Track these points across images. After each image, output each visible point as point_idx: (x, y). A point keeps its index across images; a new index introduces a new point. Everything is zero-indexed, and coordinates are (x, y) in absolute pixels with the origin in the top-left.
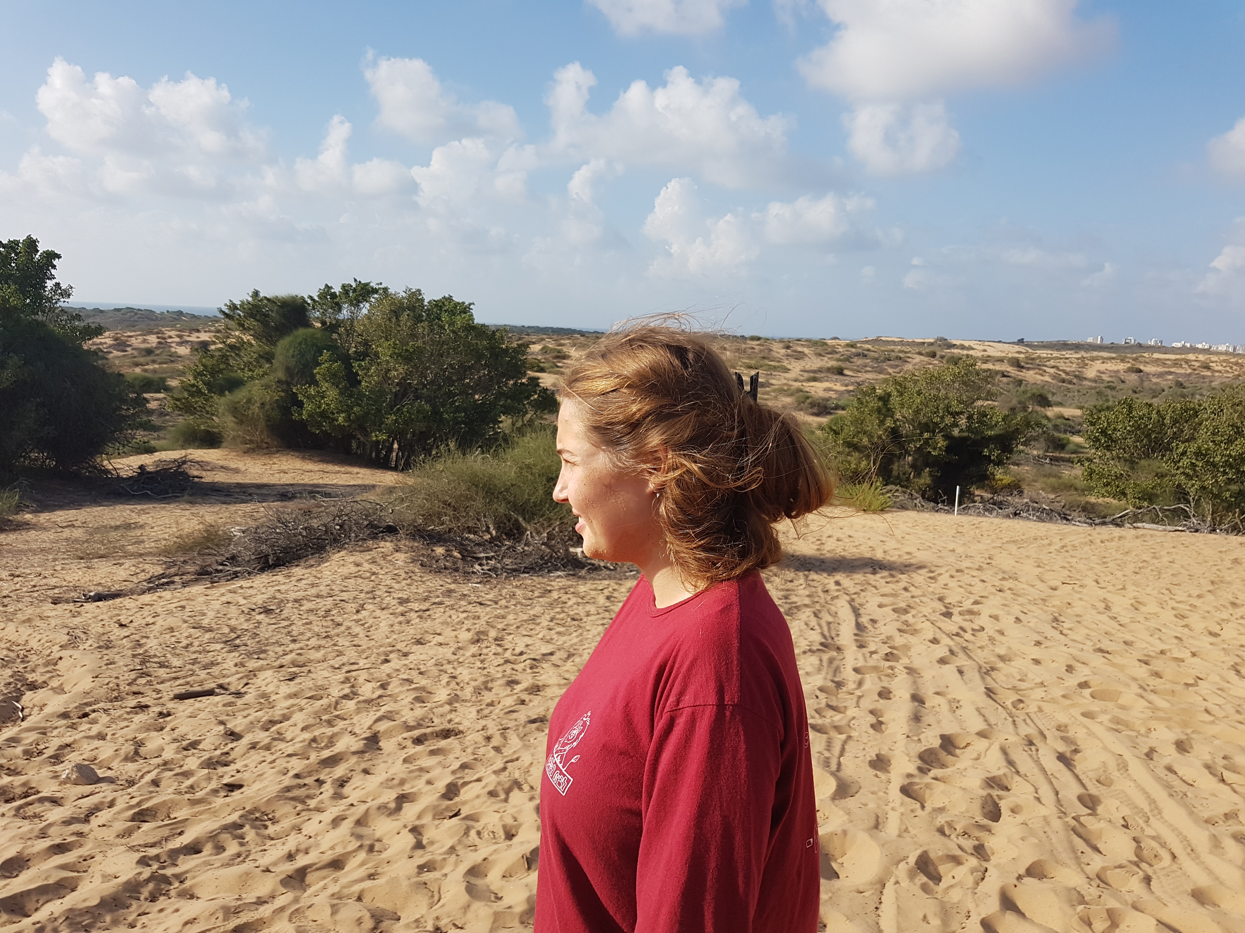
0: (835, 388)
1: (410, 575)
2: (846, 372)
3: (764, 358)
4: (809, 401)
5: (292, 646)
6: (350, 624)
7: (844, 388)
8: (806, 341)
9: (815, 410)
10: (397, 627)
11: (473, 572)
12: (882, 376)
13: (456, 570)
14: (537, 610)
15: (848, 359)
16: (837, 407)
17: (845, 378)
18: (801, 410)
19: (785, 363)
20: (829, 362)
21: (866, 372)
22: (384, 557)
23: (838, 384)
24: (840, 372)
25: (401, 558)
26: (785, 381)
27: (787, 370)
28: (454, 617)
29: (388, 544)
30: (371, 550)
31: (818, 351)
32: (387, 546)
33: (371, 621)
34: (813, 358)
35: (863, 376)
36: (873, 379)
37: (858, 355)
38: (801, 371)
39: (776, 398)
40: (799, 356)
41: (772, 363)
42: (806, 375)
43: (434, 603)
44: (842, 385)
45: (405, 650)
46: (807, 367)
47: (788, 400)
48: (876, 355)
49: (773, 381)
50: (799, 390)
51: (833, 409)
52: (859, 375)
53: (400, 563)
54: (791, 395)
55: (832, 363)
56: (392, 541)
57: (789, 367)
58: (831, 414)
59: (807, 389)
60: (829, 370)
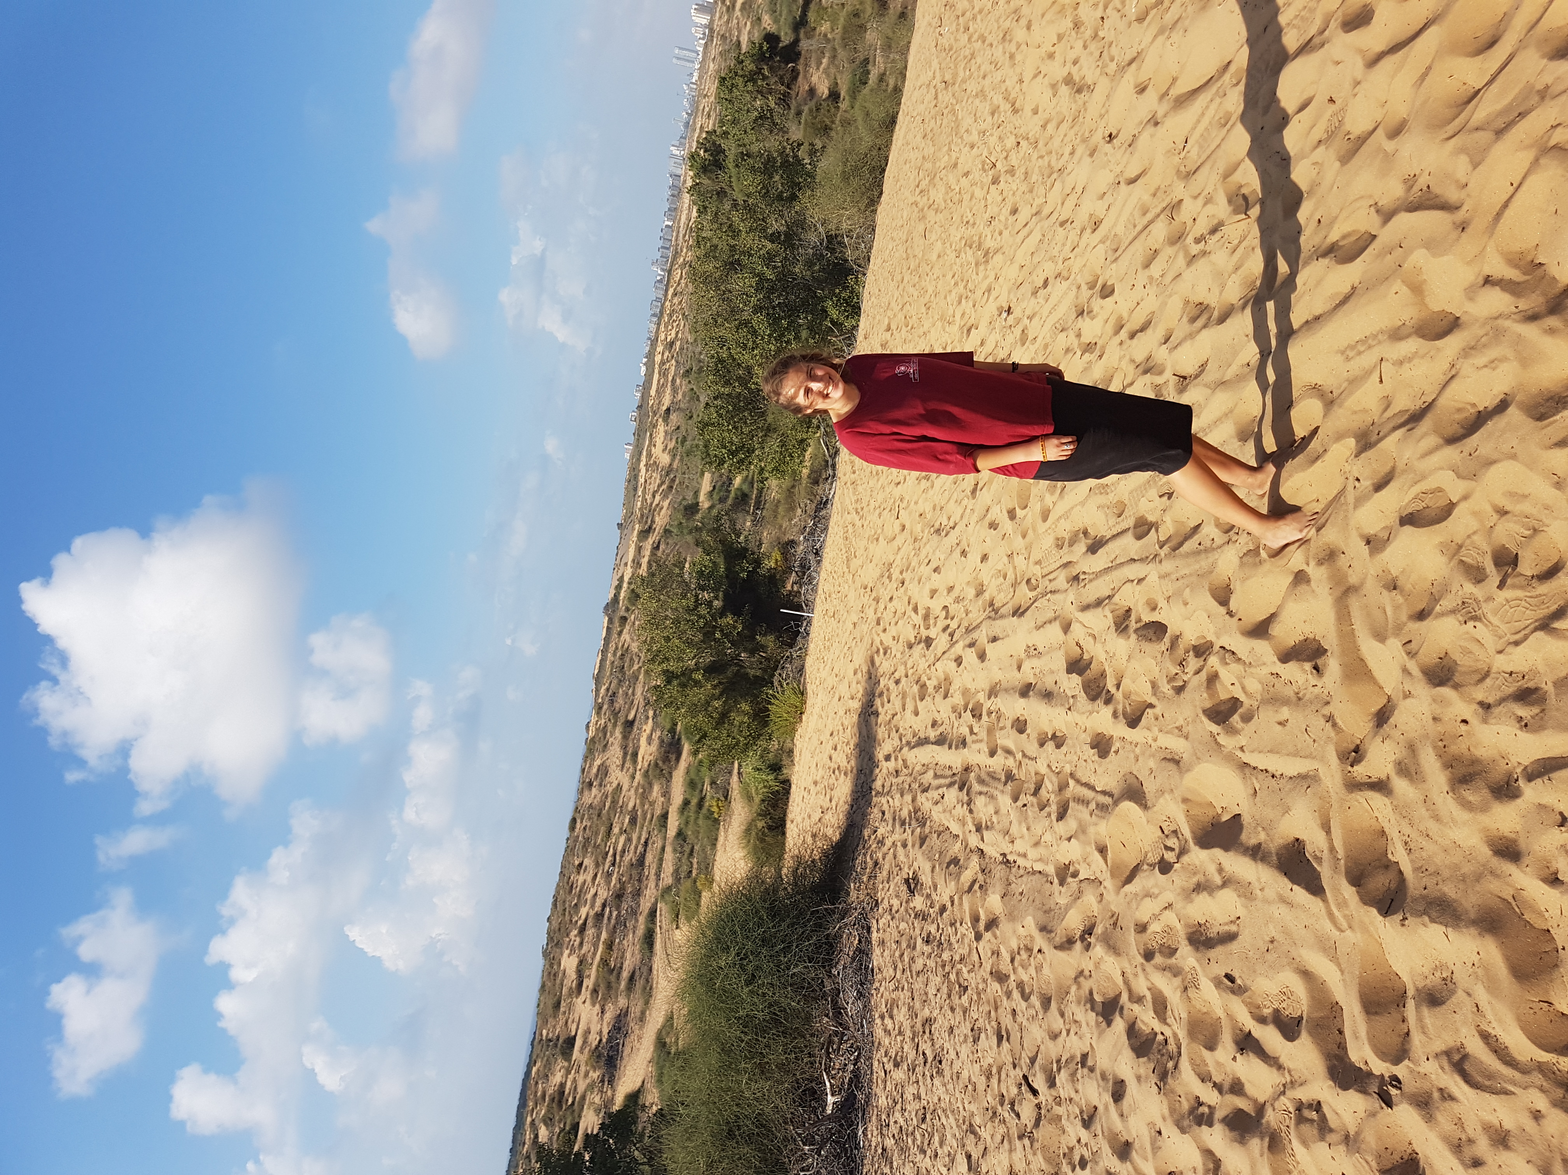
0: (648, 732)
2: (631, 717)
3: (599, 815)
4: (660, 763)
7: (650, 721)
8: (585, 761)
9: (673, 757)
12: (641, 677)
15: (615, 714)
16: (672, 731)
17: (638, 719)
18: (670, 773)
19: (610, 789)
20: (616, 737)
21: (633, 694)
23: (644, 727)
24: (629, 724)
26: (633, 791)
27: (619, 787)
31: (600, 748)
34: (607, 754)
35: (639, 698)
36: (644, 687)
37: (612, 702)
38: (622, 770)
39: (652, 804)
40: (603, 771)
41: (608, 805)
42: (627, 765)
44: (646, 723)
46: (618, 763)
47: (656, 788)
48: (615, 681)
49: (631, 805)
50: (646, 774)
51: (673, 737)
52: (636, 702)
54: (651, 785)
55: (618, 733)
57: (614, 785)
58: (679, 739)
59: (646, 764)
60: (625, 737)
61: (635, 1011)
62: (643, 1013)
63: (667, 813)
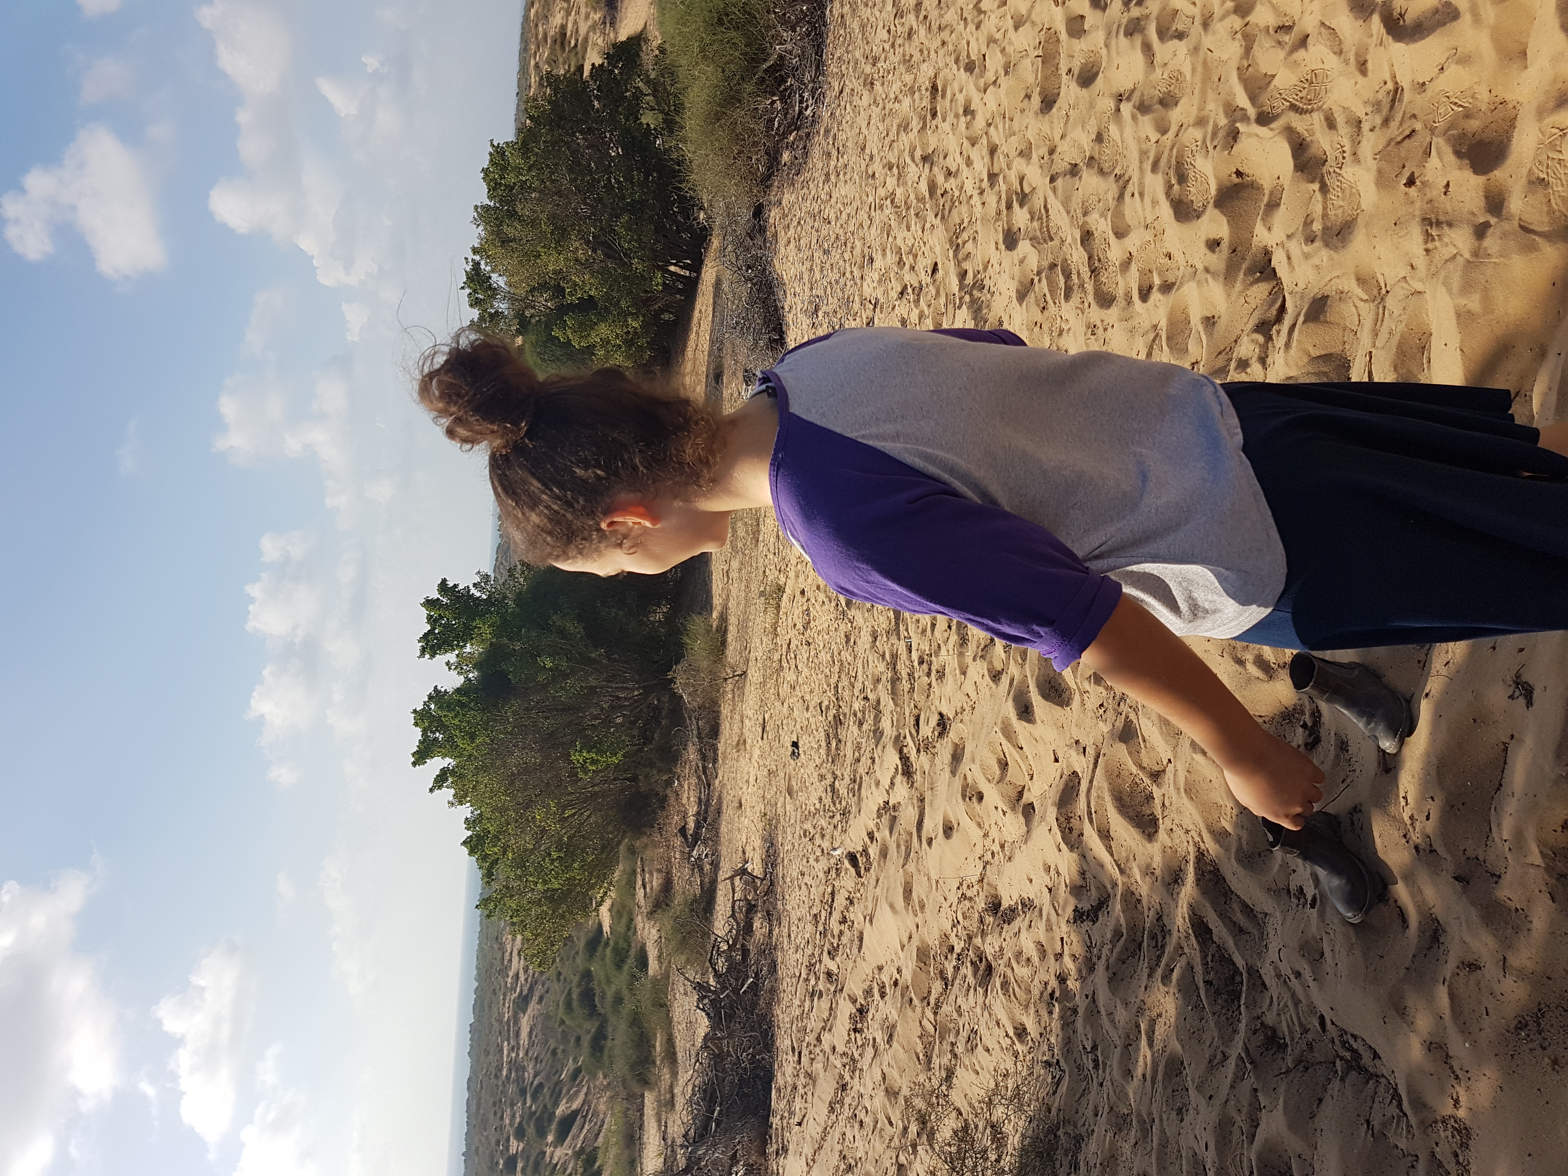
1: (806, 184)
5: (848, 275)
6: (838, 225)
10: (848, 177)
11: (813, 116)
13: (808, 135)
14: (856, 26)
22: (785, 216)
25: (788, 198)
28: (848, 119)
29: (772, 214)
30: (776, 232)
32: (774, 215)
33: (839, 205)
43: (833, 144)
45: (867, 158)
53: (793, 198)
56: (770, 210)
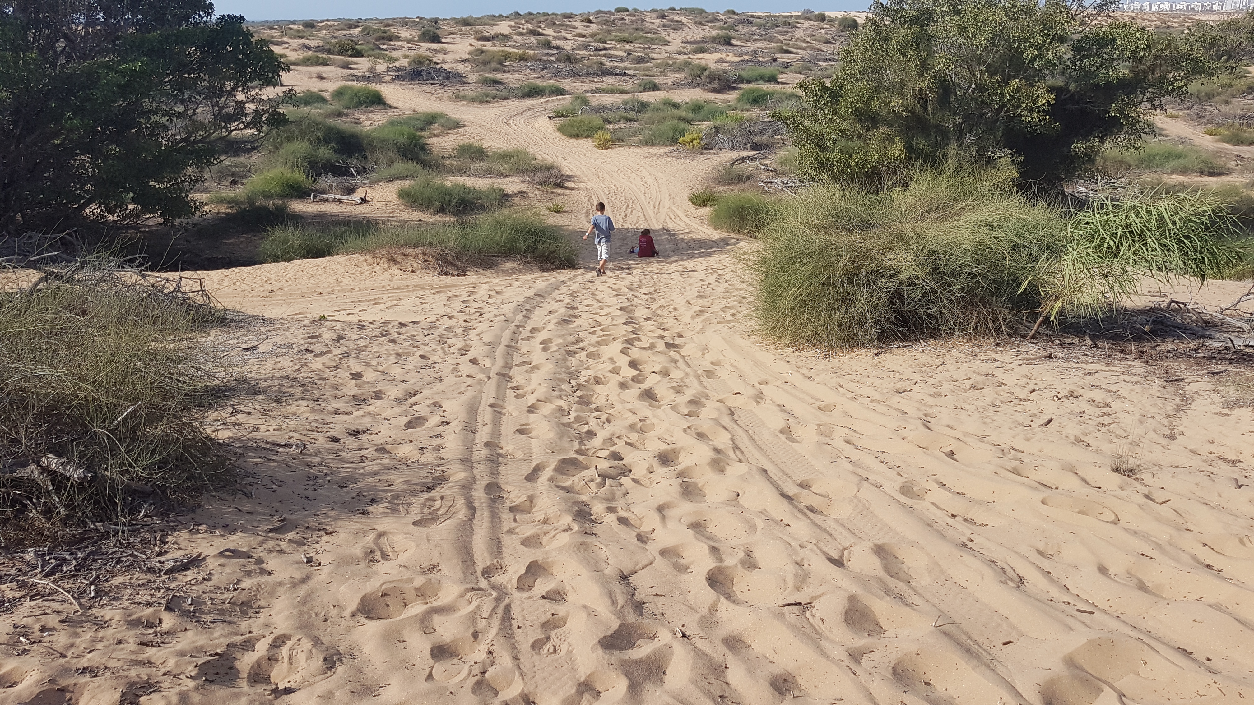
0: (728, 59)
2: (734, 42)
3: (636, 29)
4: (706, 73)
7: (738, 59)
8: (681, 9)
9: (715, 85)
12: (773, 44)
15: (732, 28)
16: (741, 80)
17: (734, 48)
18: (698, 86)
19: (663, 34)
20: (710, 31)
21: (755, 40)
23: (731, 54)
24: (728, 42)
26: (668, 55)
27: (667, 43)
34: (693, 27)
35: (752, 46)
37: (742, 22)
38: (684, 42)
39: (663, 74)
41: (649, 36)
42: (690, 46)
47: (678, 76)
48: (762, 21)
49: (654, 56)
50: (687, 64)
51: (735, 82)
52: (749, 44)
54: (679, 70)
55: (714, 33)
57: (667, 38)
58: (735, 89)
59: (696, 62)
60: (714, 39)
61: (466, 90)
62: (464, 98)
63: (659, 90)
